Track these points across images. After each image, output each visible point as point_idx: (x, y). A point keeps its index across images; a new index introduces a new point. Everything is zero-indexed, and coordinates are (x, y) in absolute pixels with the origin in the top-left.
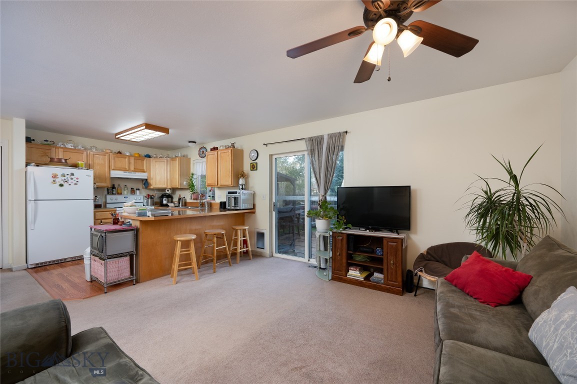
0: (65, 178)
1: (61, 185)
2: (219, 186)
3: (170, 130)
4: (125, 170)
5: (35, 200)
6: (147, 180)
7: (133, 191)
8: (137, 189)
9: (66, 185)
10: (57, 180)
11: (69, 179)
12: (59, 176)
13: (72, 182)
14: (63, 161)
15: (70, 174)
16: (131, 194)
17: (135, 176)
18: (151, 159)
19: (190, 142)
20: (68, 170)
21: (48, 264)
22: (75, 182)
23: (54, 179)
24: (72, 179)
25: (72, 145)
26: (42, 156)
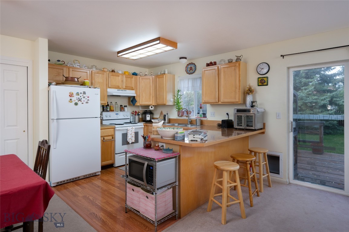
0: (79, 97)
1: (76, 104)
2: (220, 103)
3: (178, 45)
4: (118, 88)
5: (57, 119)
6: (134, 97)
7: (122, 108)
8: (125, 106)
9: (79, 103)
10: (73, 98)
11: (82, 97)
12: (75, 95)
13: (84, 101)
14: (76, 80)
15: (83, 93)
16: (121, 111)
17: (125, 93)
18: (138, 77)
19: (181, 58)
20: (81, 89)
21: (66, 182)
22: (86, 101)
23: (71, 98)
24: (84, 97)
25: (78, 64)
26: (56, 75)
